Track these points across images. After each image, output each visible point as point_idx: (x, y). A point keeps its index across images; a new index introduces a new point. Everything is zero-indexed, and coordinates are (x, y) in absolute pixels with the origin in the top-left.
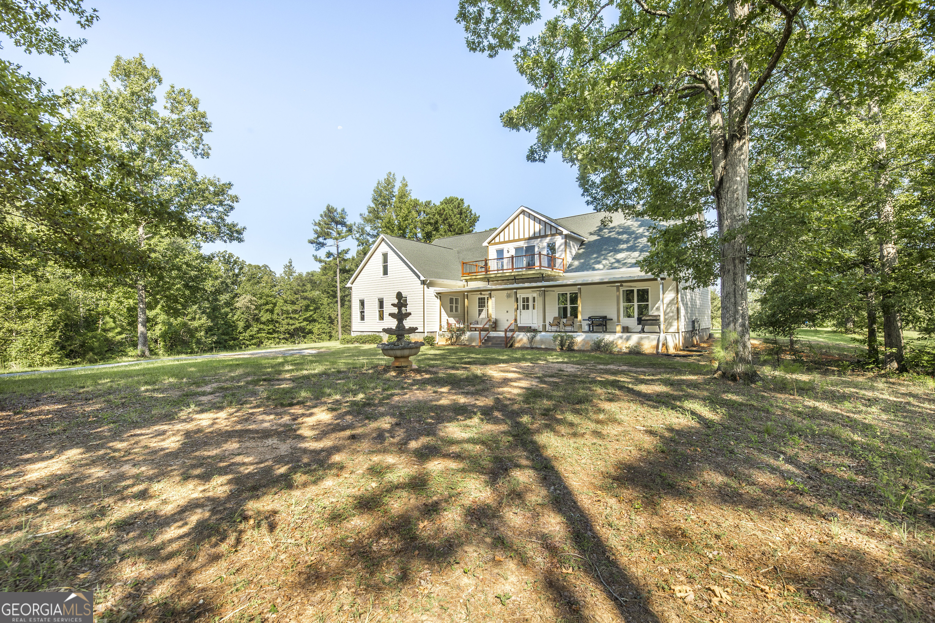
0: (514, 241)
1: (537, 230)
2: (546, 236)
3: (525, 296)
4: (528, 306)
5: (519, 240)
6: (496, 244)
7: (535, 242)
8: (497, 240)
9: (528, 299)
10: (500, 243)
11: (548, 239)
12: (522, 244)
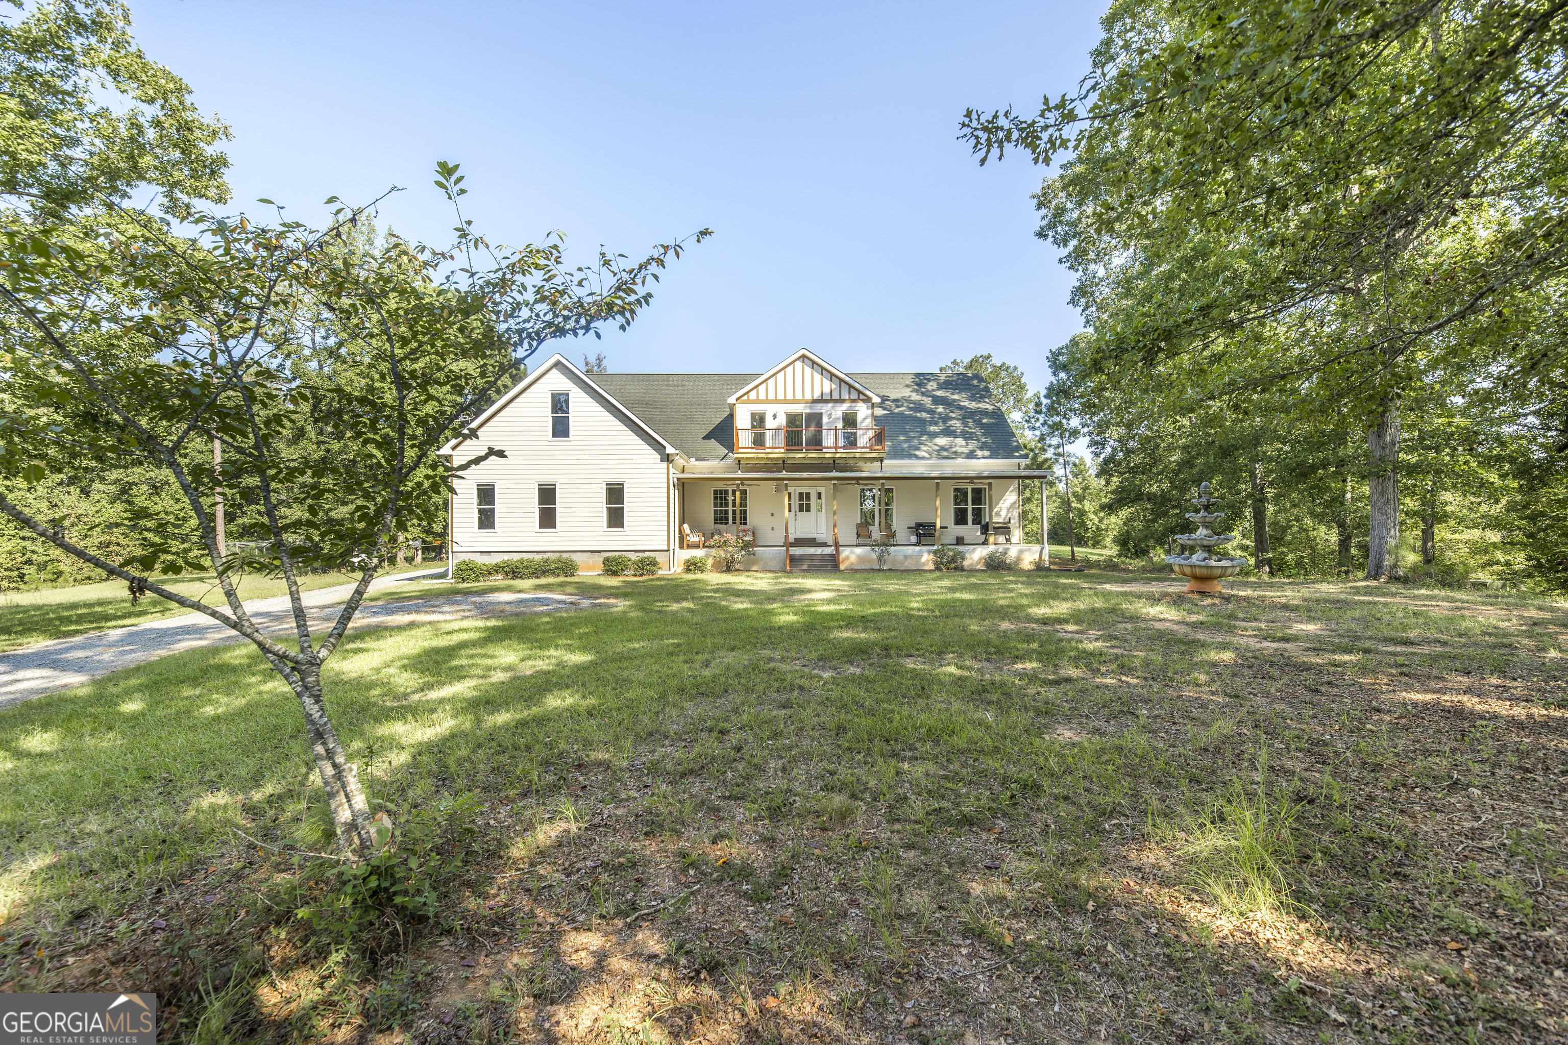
0: (785, 401)
1: (827, 390)
2: (841, 401)
3: (804, 490)
4: (808, 506)
5: (795, 401)
6: (749, 402)
7: (824, 409)
8: (753, 395)
9: (808, 494)
10: (758, 401)
11: (845, 407)
12: (801, 409)
